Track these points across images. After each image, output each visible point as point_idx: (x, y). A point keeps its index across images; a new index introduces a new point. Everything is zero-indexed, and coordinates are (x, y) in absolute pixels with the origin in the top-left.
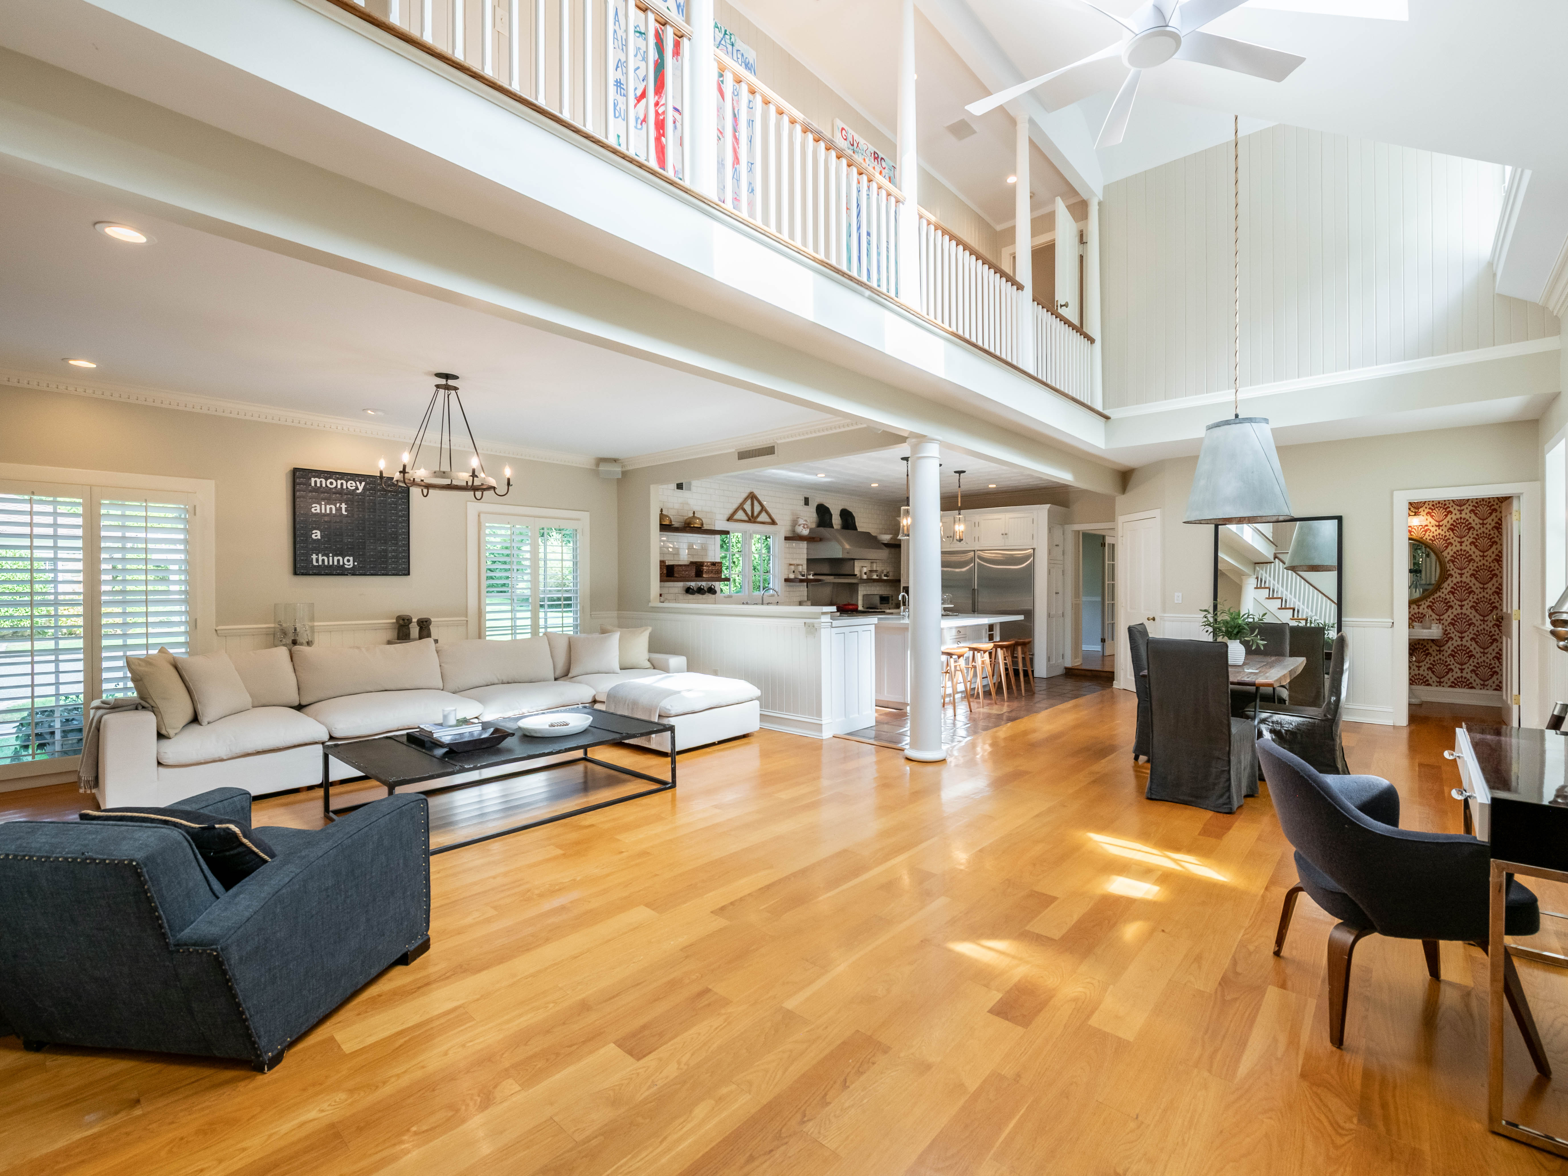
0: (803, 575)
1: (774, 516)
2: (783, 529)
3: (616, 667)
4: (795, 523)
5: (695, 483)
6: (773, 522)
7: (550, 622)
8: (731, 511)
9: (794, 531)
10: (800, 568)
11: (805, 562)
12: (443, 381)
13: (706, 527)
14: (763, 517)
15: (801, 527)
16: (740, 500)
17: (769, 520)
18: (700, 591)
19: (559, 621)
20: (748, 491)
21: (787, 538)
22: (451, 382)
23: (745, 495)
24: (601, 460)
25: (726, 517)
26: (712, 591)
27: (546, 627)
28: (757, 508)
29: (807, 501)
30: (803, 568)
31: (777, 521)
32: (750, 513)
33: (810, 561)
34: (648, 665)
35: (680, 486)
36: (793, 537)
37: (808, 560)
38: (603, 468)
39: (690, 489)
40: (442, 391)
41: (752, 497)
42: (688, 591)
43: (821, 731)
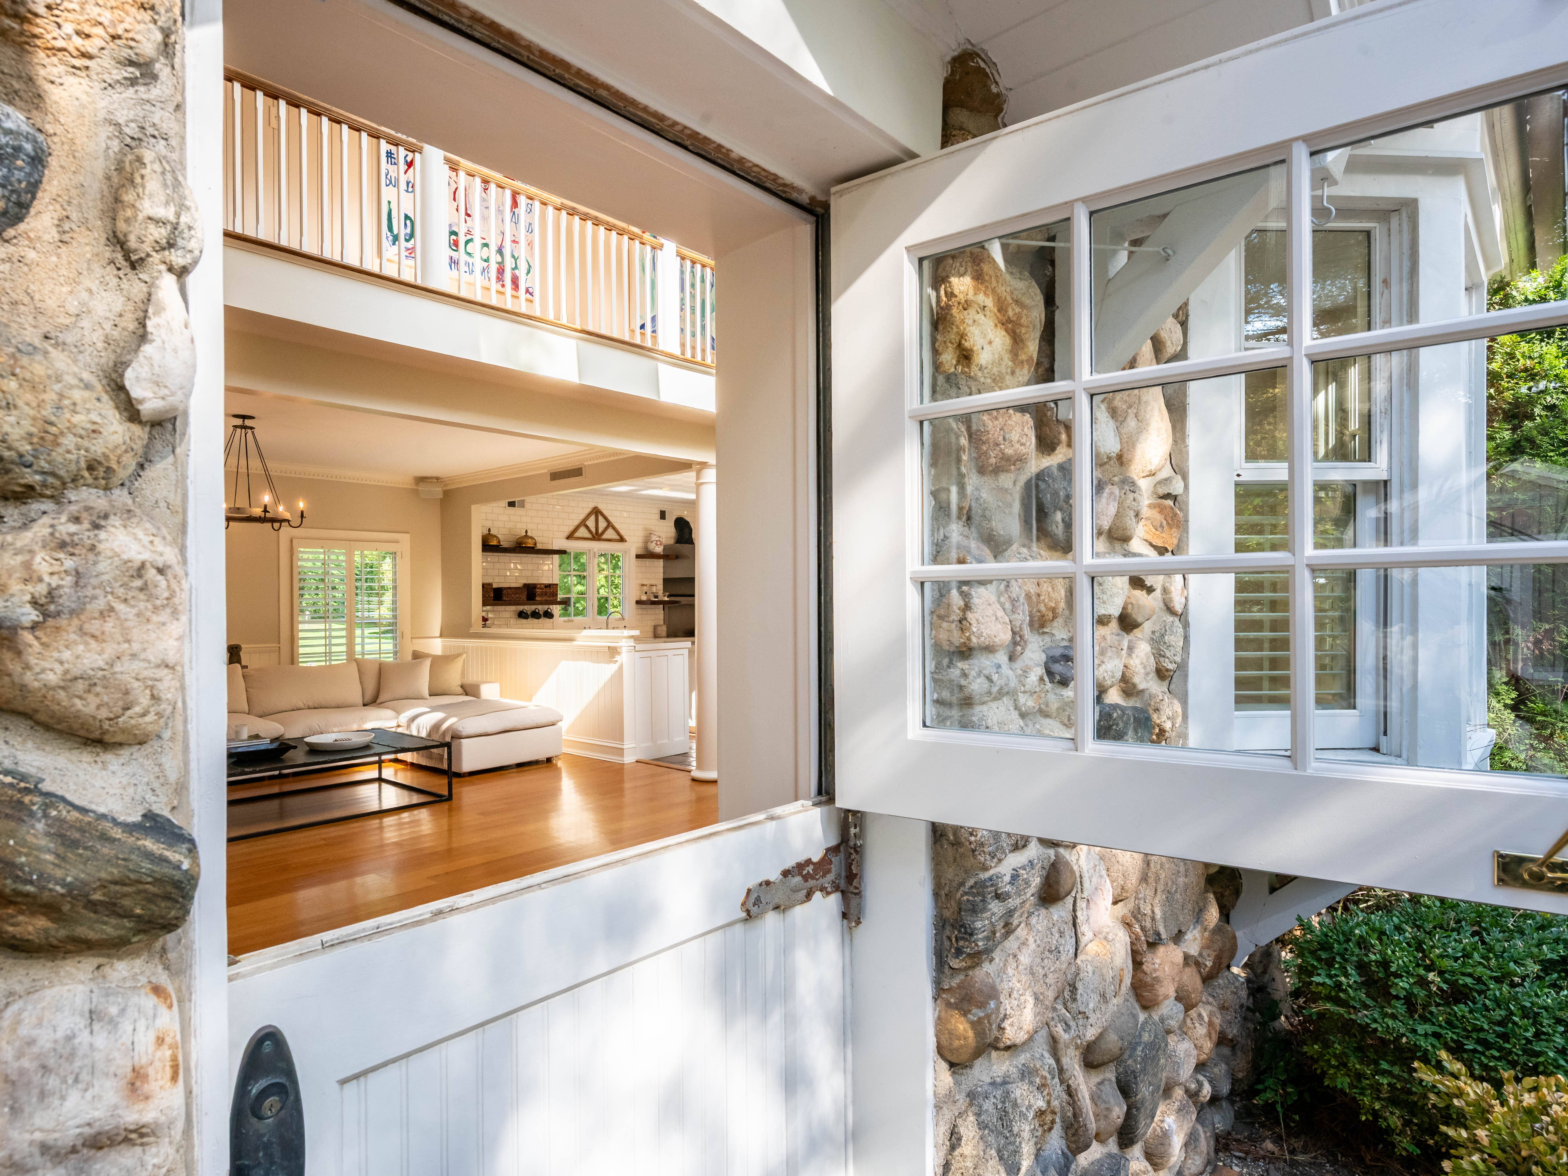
0: (656, 597)
1: (622, 533)
2: (634, 545)
3: (426, 692)
4: (647, 540)
5: (529, 499)
6: (622, 539)
7: (368, 648)
8: (571, 528)
9: (646, 548)
10: (654, 589)
11: (661, 582)
12: (239, 422)
13: (539, 547)
14: (611, 533)
15: (654, 544)
16: (582, 517)
17: (617, 537)
18: (535, 615)
19: (376, 647)
20: (591, 505)
21: (638, 557)
22: (248, 422)
23: (588, 511)
24: (421, 480)
25: (566, 534)
26: (548, 615)
27: (363, 654)
28: (602, 524)
29: (663, 515)
30: (659, 588)
31: (626, 537)
32: (593, 530)
33: (667, 581)
34: (460, 690)
35: (512, 504)
36: (646, 555)
37: (664, 580)
38: (422, 488)
39: (523, 506)
40: (239, 430)
41: (596, 512)
42: (522, 615)
43: (622, 755)
